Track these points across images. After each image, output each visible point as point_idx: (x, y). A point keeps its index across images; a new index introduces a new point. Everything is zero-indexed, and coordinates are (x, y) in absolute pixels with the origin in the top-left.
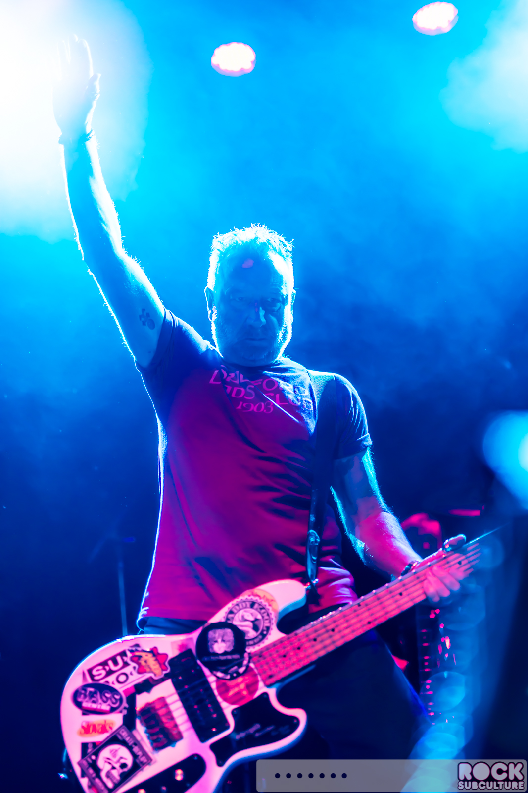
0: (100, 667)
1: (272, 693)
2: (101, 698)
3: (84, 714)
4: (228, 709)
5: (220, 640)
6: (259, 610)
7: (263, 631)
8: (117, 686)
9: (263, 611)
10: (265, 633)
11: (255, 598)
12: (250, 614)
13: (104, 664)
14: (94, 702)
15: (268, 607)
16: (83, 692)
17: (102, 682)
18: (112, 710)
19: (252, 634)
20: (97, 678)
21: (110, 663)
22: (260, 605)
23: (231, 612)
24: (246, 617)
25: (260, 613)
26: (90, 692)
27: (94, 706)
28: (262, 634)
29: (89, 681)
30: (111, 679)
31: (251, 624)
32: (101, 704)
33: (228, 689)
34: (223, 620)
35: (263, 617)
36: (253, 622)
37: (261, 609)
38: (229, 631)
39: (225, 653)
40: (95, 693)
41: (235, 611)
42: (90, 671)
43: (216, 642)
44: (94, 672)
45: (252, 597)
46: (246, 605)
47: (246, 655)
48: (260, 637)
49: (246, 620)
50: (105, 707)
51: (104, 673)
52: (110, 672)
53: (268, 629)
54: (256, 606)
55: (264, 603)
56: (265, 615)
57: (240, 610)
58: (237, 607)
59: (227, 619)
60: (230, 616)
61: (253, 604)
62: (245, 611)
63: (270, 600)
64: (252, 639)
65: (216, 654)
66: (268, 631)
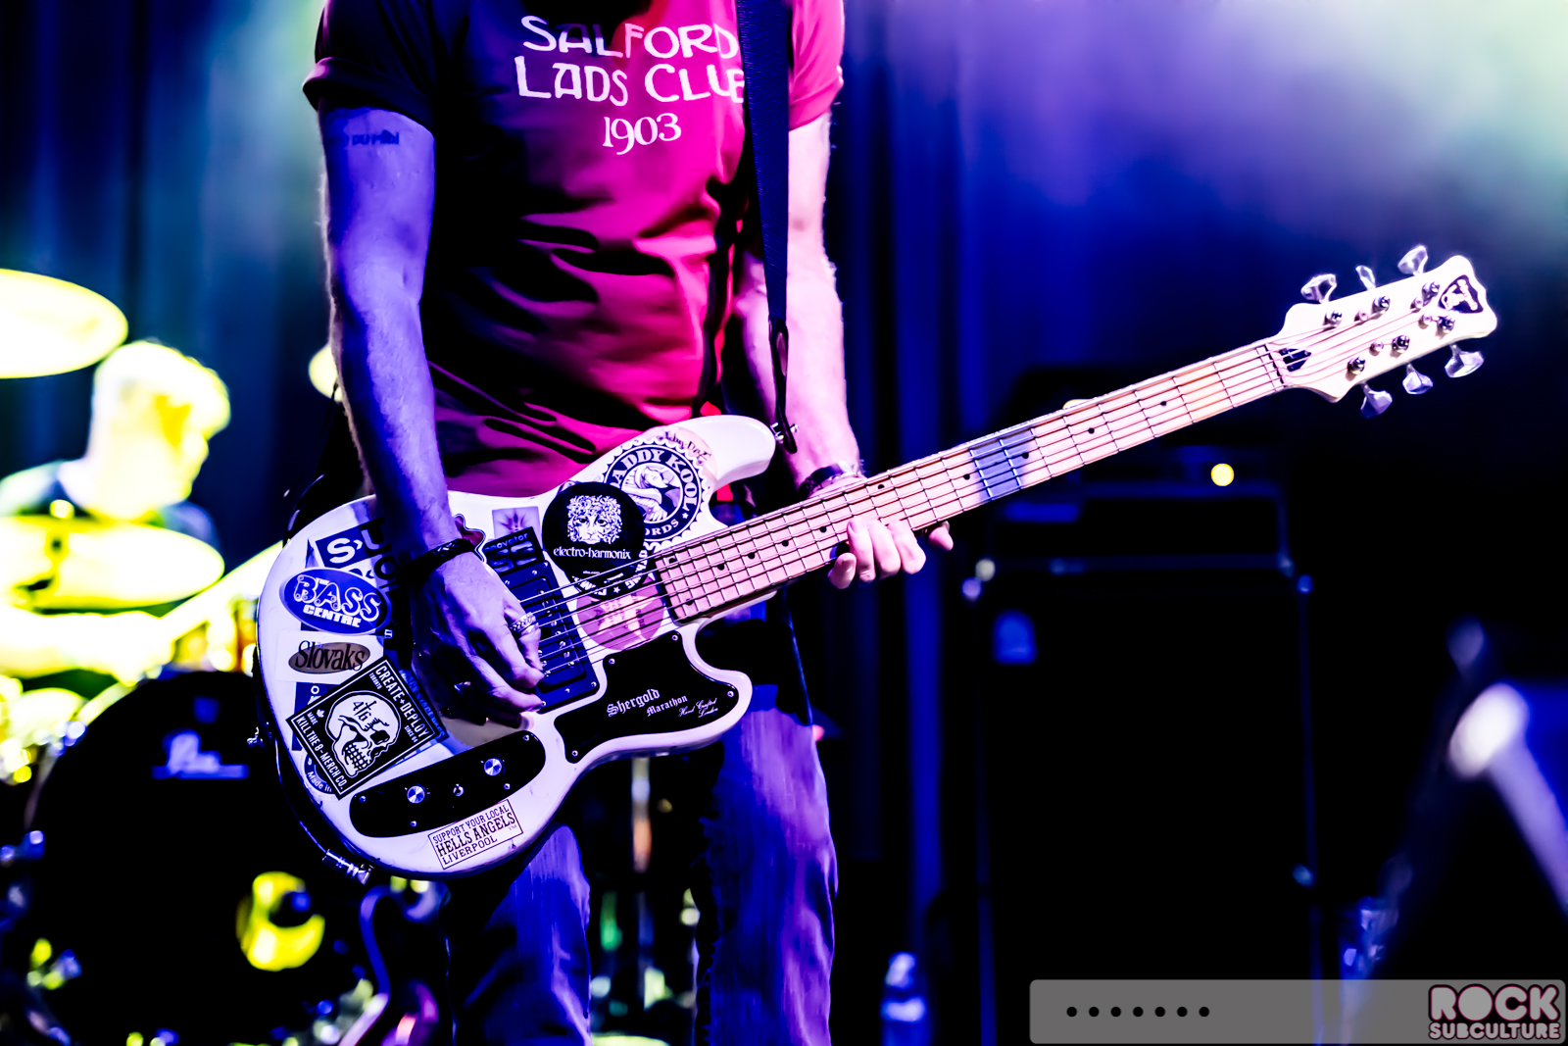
0: (345, 541)
1: (689, 634)
2: (343, 600)
3: (304, 628)
4: (597, 654)
5: (592, 519)
6: (677, 469)
7: (681, 511)
9: (686, 472)
10: (685, 516)
11: (670, 445)
12: (658, 475)
13: (353, 534)
14: (327, 607)
15: (695, 465)
16: (306, 584)
17: (346, 570)
18: (364, 627)
19: (658, 514)
20: (334, 560)
21: (365, 533)
22: (680, 459)
23: (620, 466)
24: (649, 480)
25: (679, 475)
26: (321, 587)
27: (327, 615)
28: (678, 517)
29: (320, 564)
30: (366, 566)
31: (657, 495)
32: (341, 612)
33: (600, 616)
34: (602, 480)
35: (684, 484)
36: (663, 491)
37: (681, 468)
38: (612, 503)
39: (601, 545)
40: (332, 589)
41: (629, 465)
42: (323, 544)
43: (585, 520)
44: (331, 549)
45: (665, 441)
46: (653, 456)
47: (643, 555)
48: (675, 523)
49: (650, 486)
50: (348, 619)
51: (351, 552)
52: (363, 554)
53: (692, 508)
54: (672, 460)
56: (689, 480)
57: (638, 464)
58: (632, 457)
59: (611, 479)
60: (616, 473)
61: (665, 457)
62: (648, 467)
63: (702, 453)
64: (659, 525)
65: (583, 545)
66: (691, 514)
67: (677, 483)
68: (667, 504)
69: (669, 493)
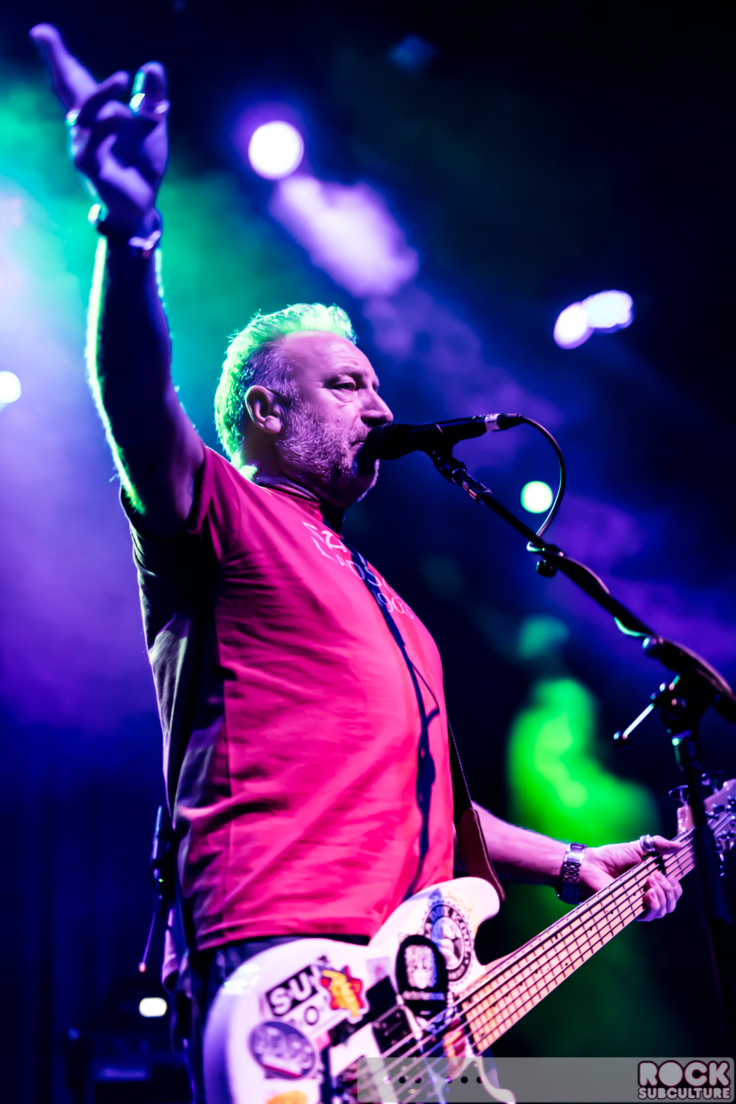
0: (281, 991)
2: (288, 1049)
5: (420, 966)
6: (458, 922)
7: (464, 958)
8: (305, 1030)
9: (462, 925)
10: (467, 962)
11: (452, 903)
12: (449, 928)
13: (285, 985)
14: (279, 1055)
15: (466, 919)
16: (262, 1035)
17: (286, 1019)
18: (304, 1073)
19: (453, 963)
20: (278, 1011)
21: (293, 984)
22: (458, 914)
23: (428, 920)
24: (446, 932)
25: (459, 927)
26: (272, 1036)
27: (280, 1063)
28: (463, 963)
29: (269, 1016)
30: (298, 1014)
31: (451, 945)
32: (287, 1060)
34: (421, 933)
35: (463, 935)
36: (453, 941)
37: (460, 921)
38: (428, 951)
39: (427, 990)
40: (279, 1038)
41: (433, 920)
42: (269, 994)
43: (417, 967)
44: (275, 999)
45: (449, 899)
46: (444, 912)
47: (450, 996)
48: (463, 968)
49: (446, 937)
50: (294, 1066)
51: (287, 1002)
52: (295, 1003)
53: (469, 955)
54: (454, 915)
55: (462, 912)
56: (465, 931)
57: (438, 918)
58: (434, 913)
59: (425, 931)
60: (428, 926)
61: (451, 913)
62: (442, 921)
63: (468, 909)
64: (455, 970)
65: (417, 989)
66: (469, 958)
67: (459, 935)
68: (457, 952)
69: (457, 942)
